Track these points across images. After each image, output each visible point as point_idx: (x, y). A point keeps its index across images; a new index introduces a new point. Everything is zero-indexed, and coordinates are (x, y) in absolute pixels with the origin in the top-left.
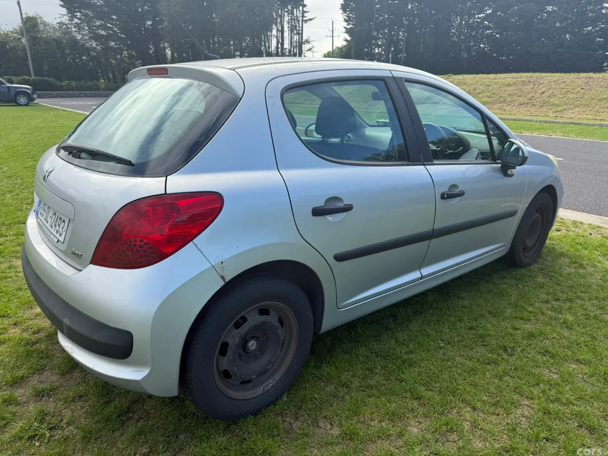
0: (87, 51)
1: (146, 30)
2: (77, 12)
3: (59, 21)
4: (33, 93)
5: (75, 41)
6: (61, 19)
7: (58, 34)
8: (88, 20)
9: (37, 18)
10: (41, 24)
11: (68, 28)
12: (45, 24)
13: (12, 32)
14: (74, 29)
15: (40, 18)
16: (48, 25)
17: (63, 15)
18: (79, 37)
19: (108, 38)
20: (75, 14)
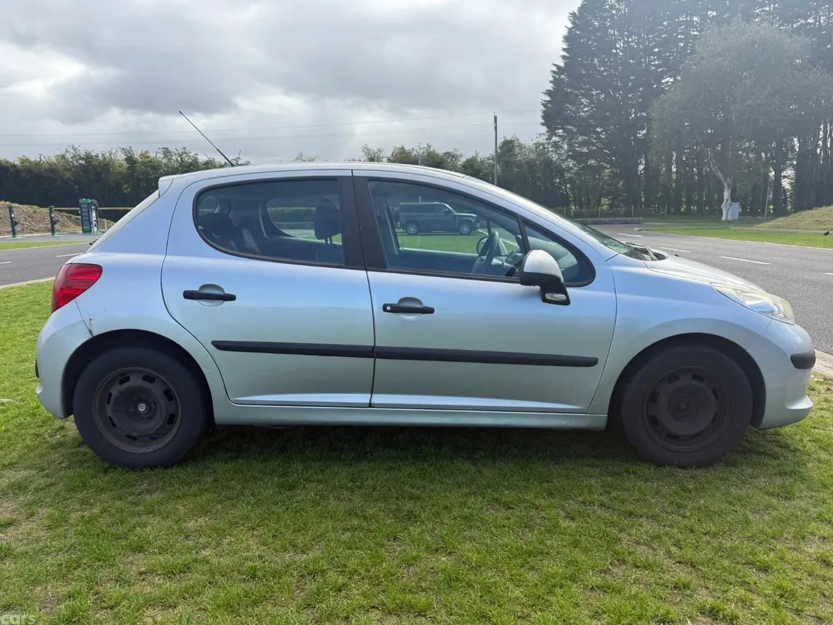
0: (561, 172)
1: (636, 139)
2: (559, 129)
3: (536, 142)
4: (477, 221)
5: (548, 163)
6: (538, 140)
7: (533, 156)
8: (570, 136)
9: (514, 141)
10: (518, 146)
11: (544, 148)
12: (521, 147)
13: (488, 159)
14: (551, 149)
15: (517, 140)
16: (524, 147)
17: (541, 135)
18: (555, 157)
19: (590, 155)
20: (557, 131)
